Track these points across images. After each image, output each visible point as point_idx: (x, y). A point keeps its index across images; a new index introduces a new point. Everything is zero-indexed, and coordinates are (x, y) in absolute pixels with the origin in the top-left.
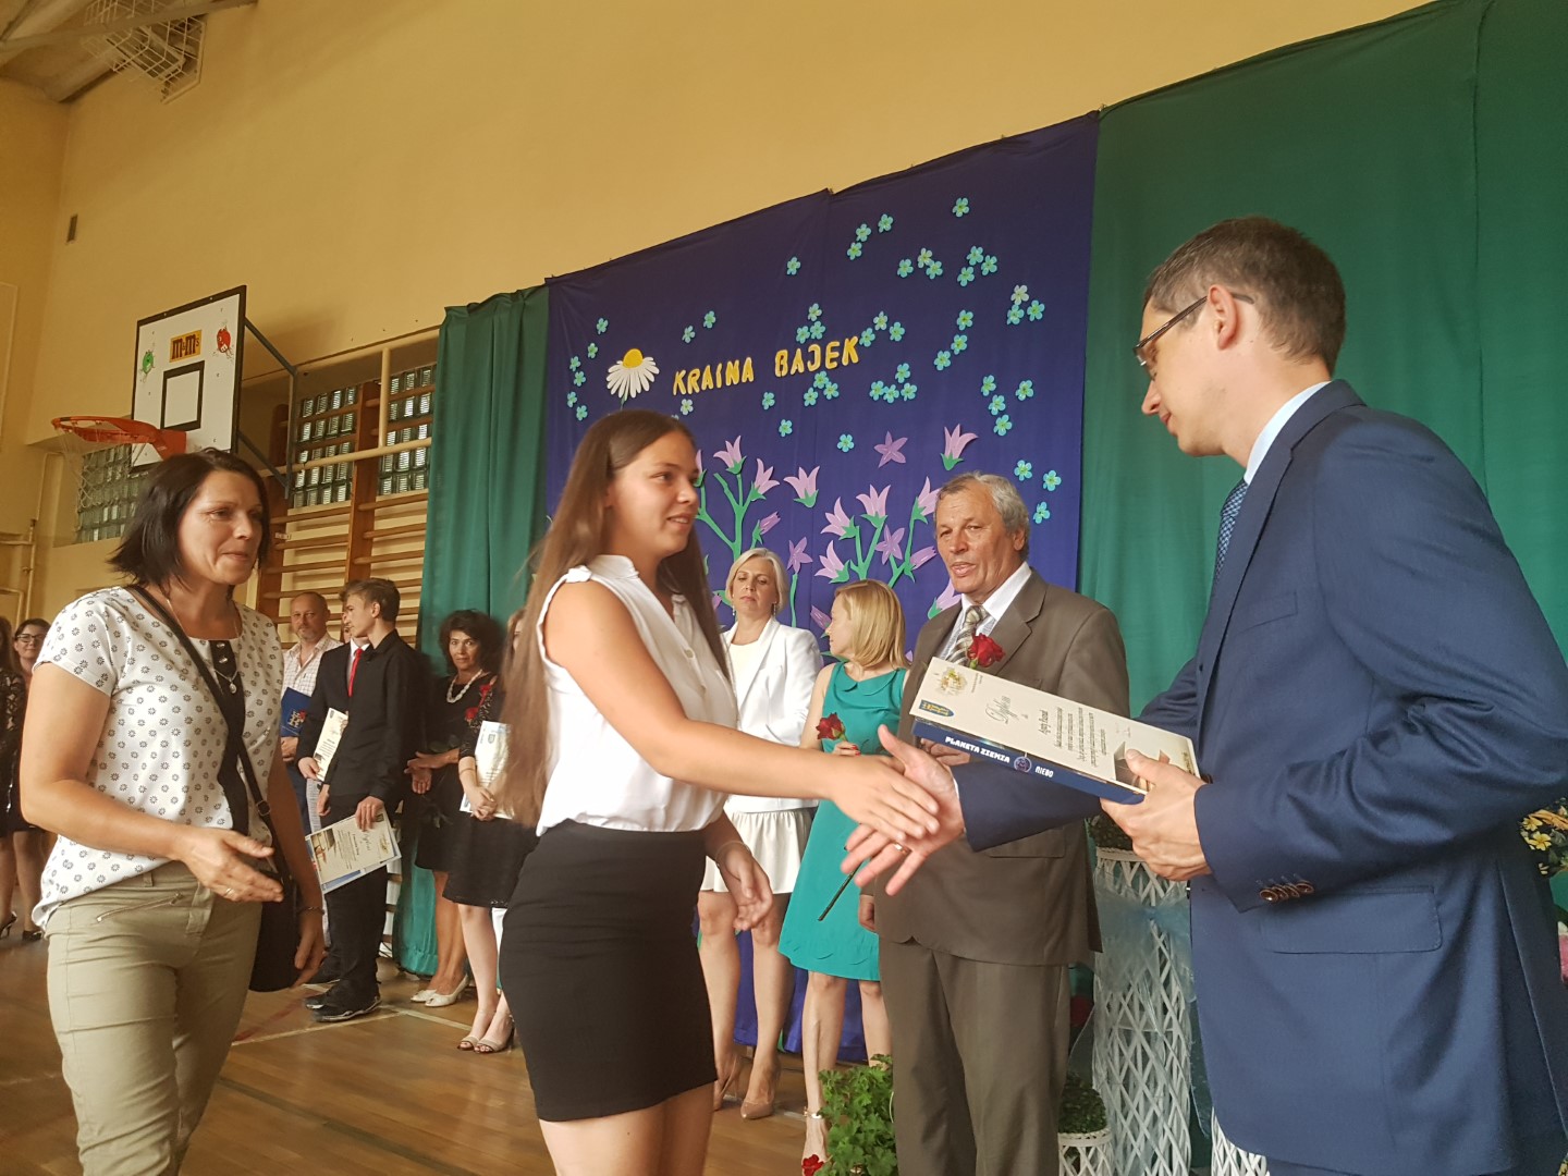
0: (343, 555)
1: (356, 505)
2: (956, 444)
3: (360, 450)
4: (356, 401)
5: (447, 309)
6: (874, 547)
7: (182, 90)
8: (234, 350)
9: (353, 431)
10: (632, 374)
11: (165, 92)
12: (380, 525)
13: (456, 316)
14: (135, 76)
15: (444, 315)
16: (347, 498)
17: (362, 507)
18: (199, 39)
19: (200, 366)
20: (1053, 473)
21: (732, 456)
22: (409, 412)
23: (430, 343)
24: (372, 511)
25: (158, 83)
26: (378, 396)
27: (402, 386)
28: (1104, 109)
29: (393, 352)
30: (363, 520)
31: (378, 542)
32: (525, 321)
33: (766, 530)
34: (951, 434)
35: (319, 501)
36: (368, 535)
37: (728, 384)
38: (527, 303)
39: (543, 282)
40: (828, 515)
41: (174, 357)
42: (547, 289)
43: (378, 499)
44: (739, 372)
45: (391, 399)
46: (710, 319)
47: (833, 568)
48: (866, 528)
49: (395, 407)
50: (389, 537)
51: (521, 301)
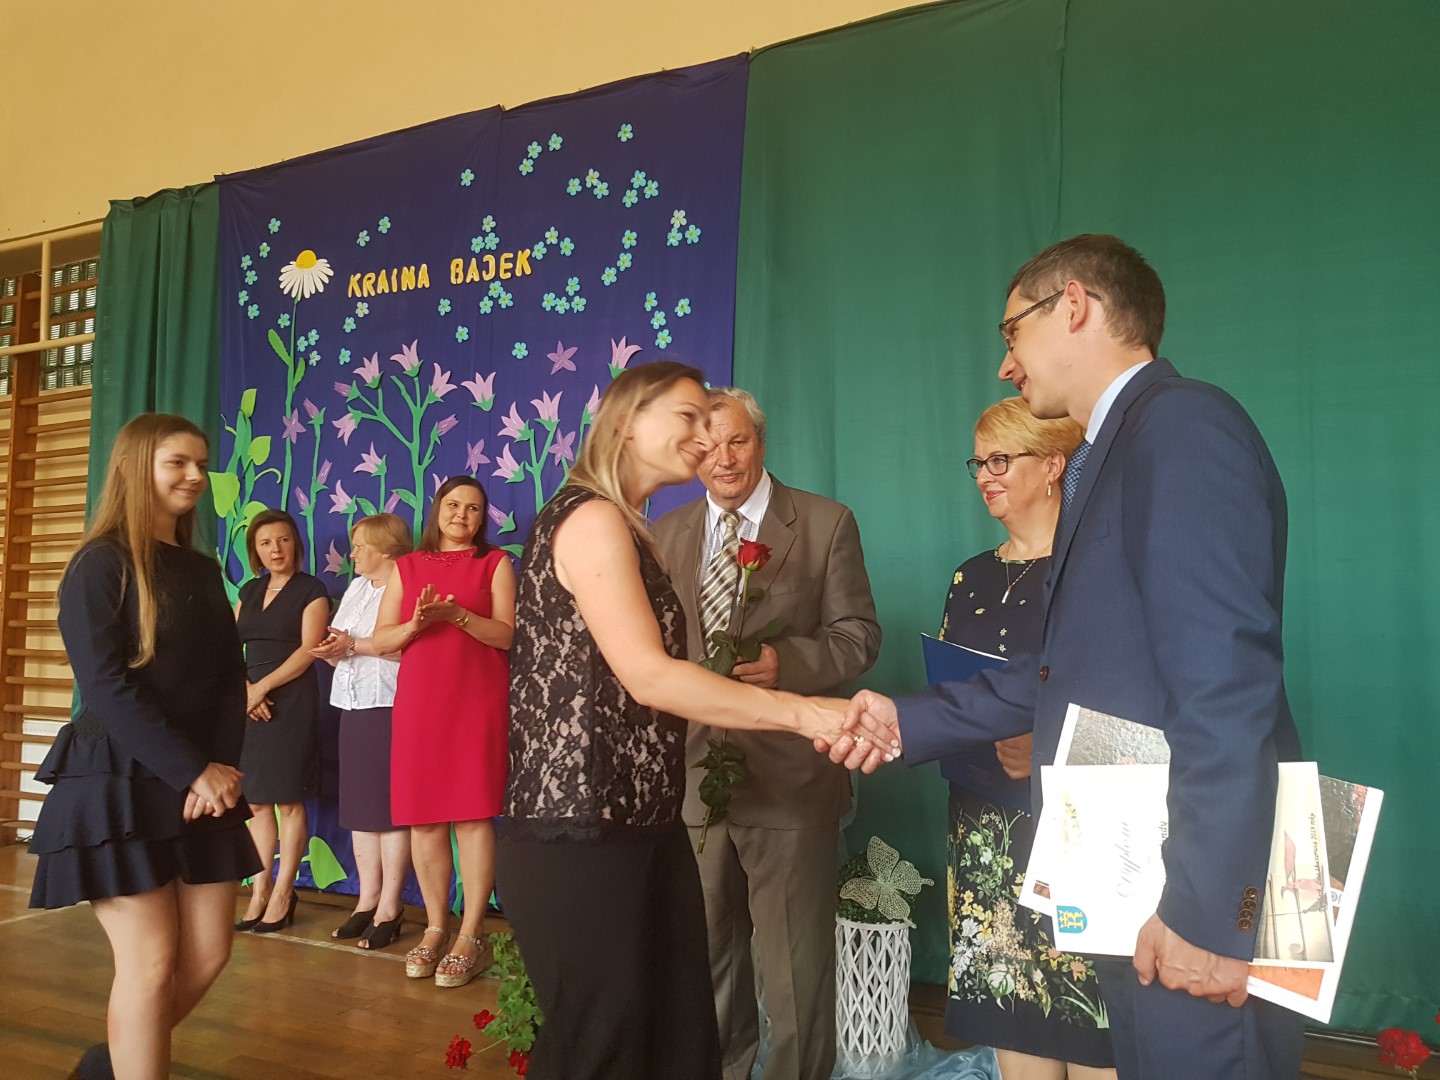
0: (5, 451)
1: (18, 400)
2: (621, 355)
3: (20, 343)
4: (15, 294)
5: (112, 203)
6: (547, 449)
9: (13, 323)
10: (306, 275)
12: (44, 420)
13: (121, 211)
15: (105, 211)
16: (9, 392)
17: (24, 402)
21: (409, 359)
22: (74, 304)
23: (95, 235)
24: (36, 406)
26: (39, 288)
27: (66, 277)
28: (754, 51)
29: (54, 245)
30: (25, 414)
31: (41, 437)
32: (194, 217)
33: (444, 432)
34: (617, 346)
36: (31, 430)
37: (404, 289)
38: (196, 199)
39: (214, 180)
40: (503, 418)
42: (217, 187)
43: (42, 393)
44: (414, 278)
45: (53, 293)
46: (385, 225)
47: (509, 468)
48: (540, 431)
49: (58, 300)
50: (55, 431)
51: (190, 197)
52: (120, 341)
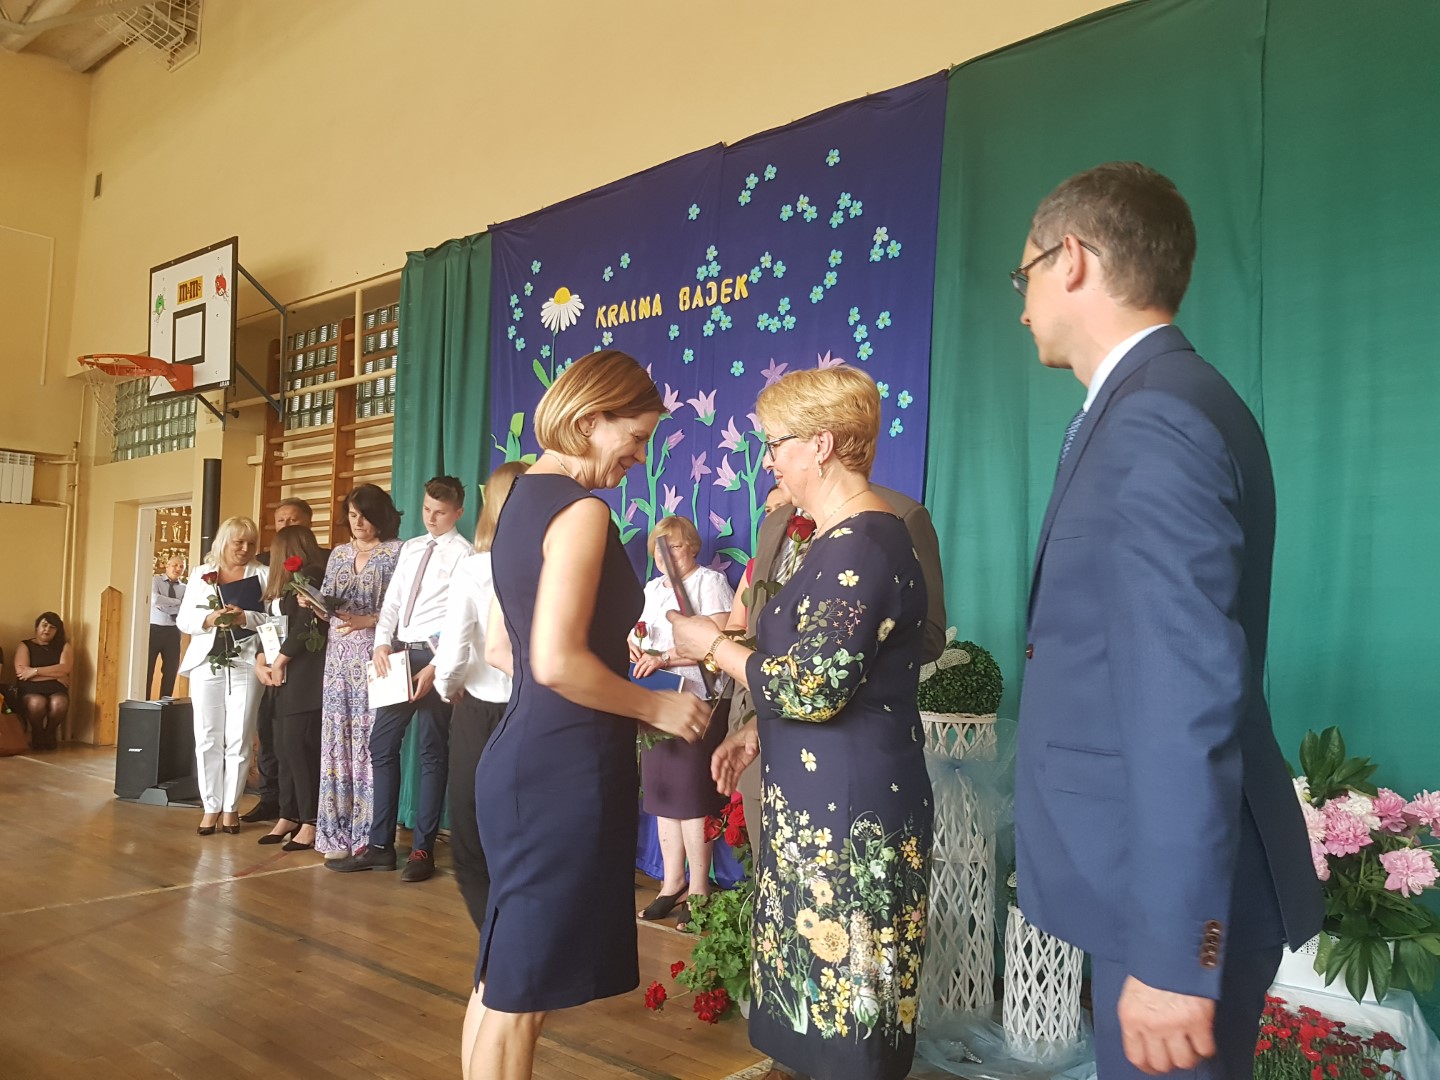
0: (329, 470)
1: (340, 427)
3: (340, 379)
4: (338, 335)
5: (409, 254)
7: (186, 60)
8: (229, 293)
9: (336, 362)
10: (562, 310)
11: (169, 62)
12: (360, 444)
13: (416, 261)
14: (144, 49)
15: (403, 262)
16: (334, 420)
17: (343, 428)
18: (197, 12)
19: (202, 308)
20: (905, 393)
22: (383, 345)
23: (396, 283)
24: (353, 431)
25: (164, 54)
26: (354, 332)
27: (376, 321)
28: (952, 68)
29: (364, 292)
30: (345, 438)
31: (358, 458)
32: (472, 265)
33: (674, 445)
34: (823, 359)
35: (312, 423)
36: (350, 452)
37: (641, 318)
38: (474, 247)
39: (487, 229)
40: (722, 431)
41: (182, 299)
43: (358, 421)
44: (649, 307)
45: (366, 333)
46: (625, 260)
47: (727, 478)
48: (755, 444)
49: (371, 340)
50: (368, 454)
51: (469, 246)
52: (415, 375)
